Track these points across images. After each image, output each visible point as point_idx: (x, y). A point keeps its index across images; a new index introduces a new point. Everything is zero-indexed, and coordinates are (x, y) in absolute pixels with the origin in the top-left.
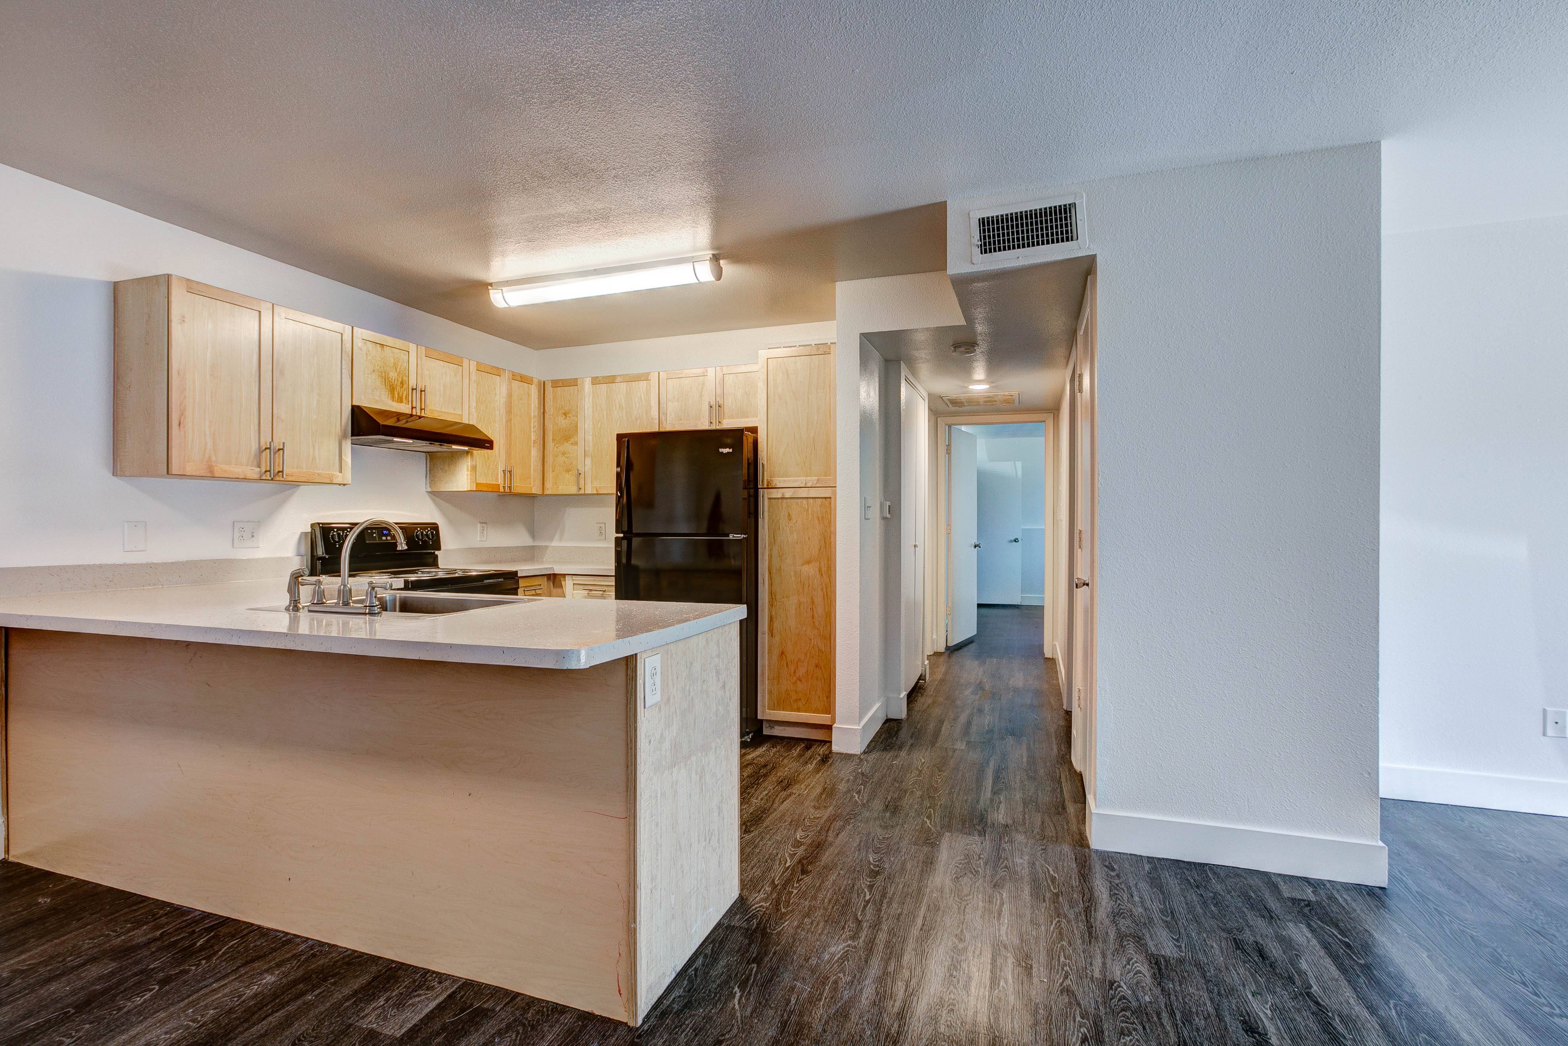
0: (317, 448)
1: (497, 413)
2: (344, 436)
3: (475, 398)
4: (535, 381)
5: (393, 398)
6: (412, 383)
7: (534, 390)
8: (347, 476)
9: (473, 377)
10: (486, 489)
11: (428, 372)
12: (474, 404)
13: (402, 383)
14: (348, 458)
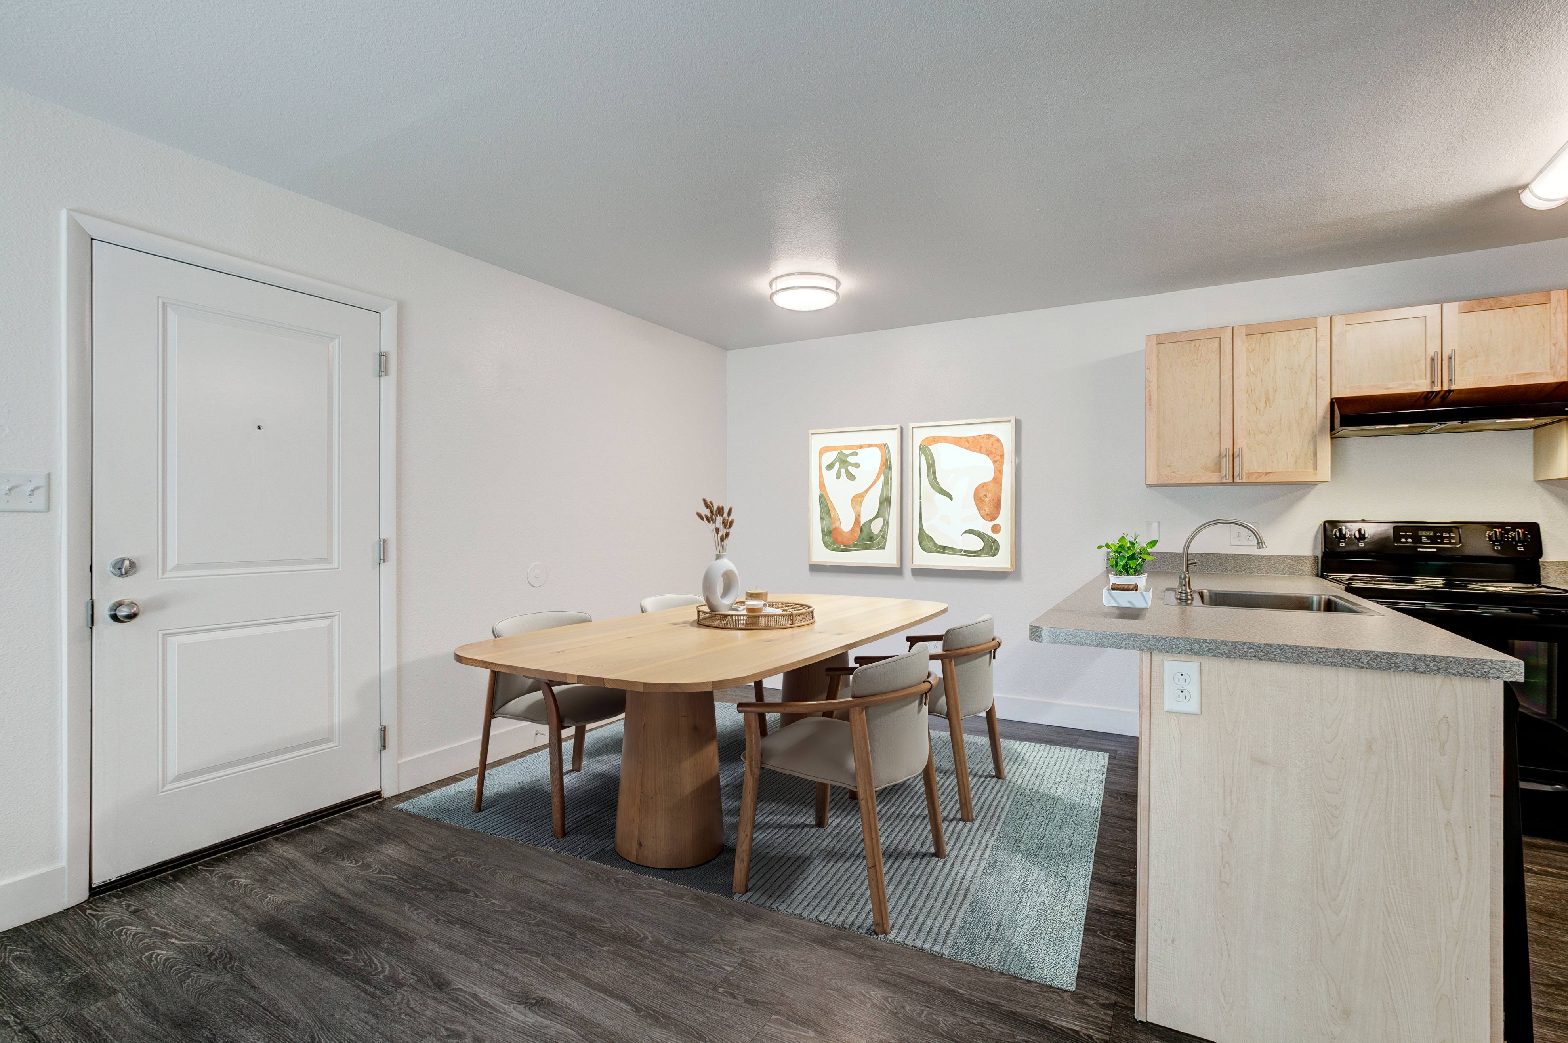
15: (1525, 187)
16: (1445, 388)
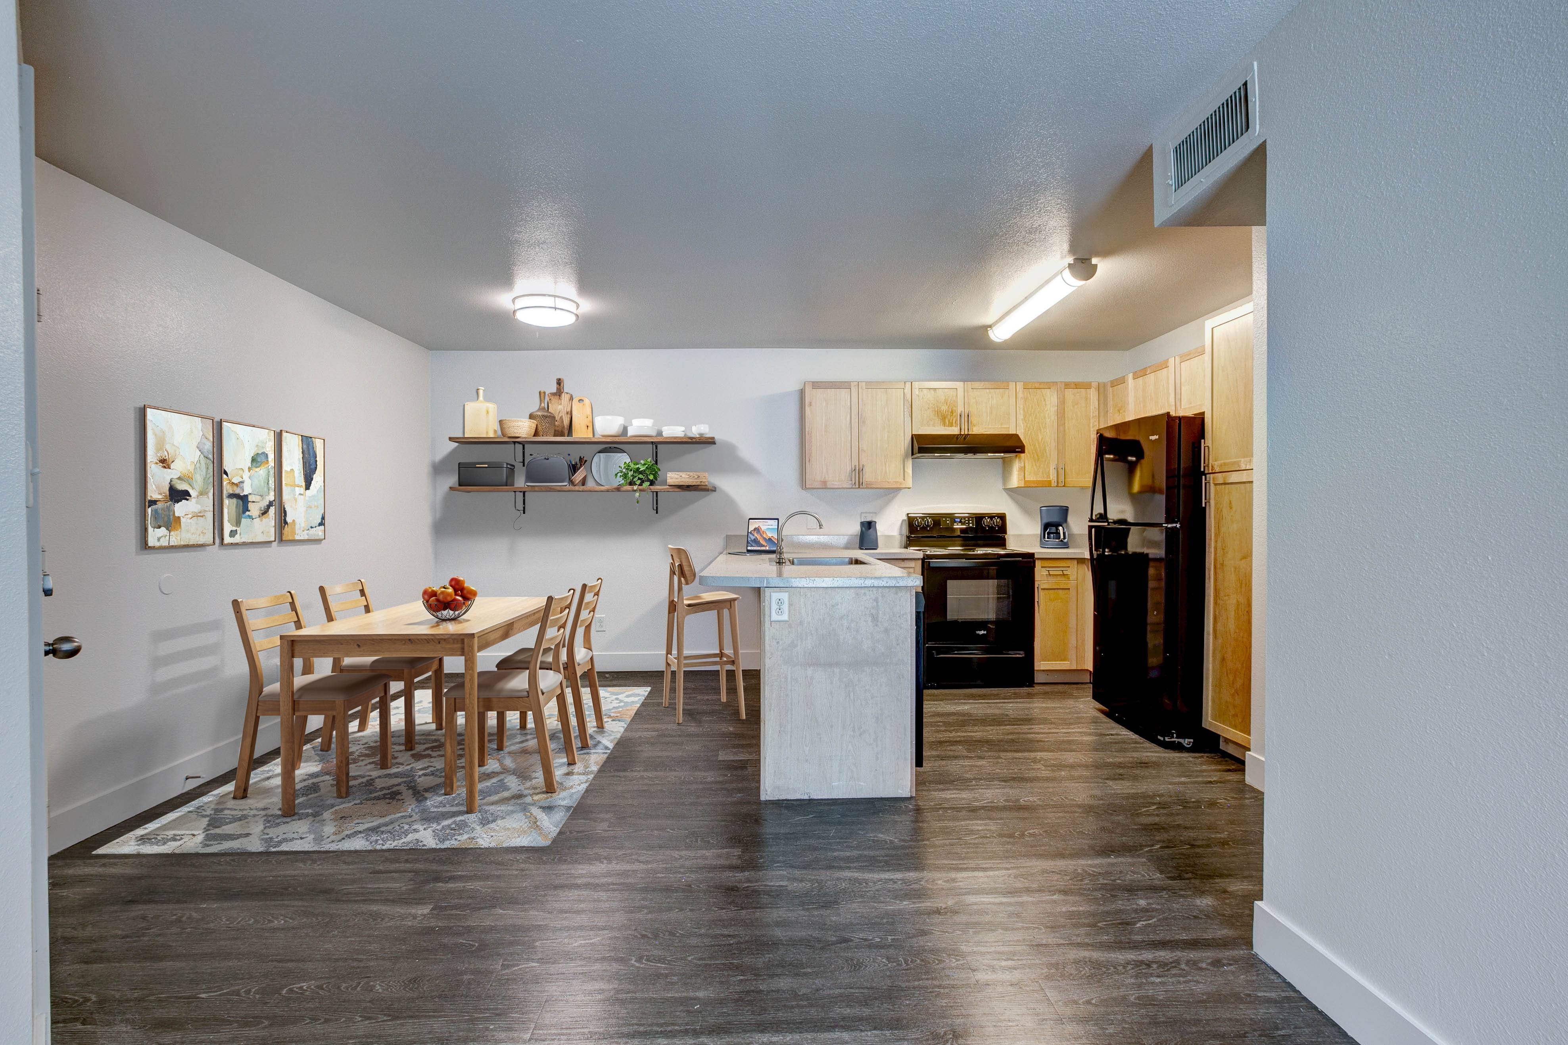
0: (887, 465)
1: (1048, 420)
2: (906, 456)
3: (1022, 412)
4: (1094, 385)
5: (944, 425)
6: (960, 409)
7: (1093, 394)
8: (909, 482)
9: (1020, 395)
10: (1036, 485)
11: (974, 401)
12: (1020, 417)
13: (952, 412)
14: (909, 470)
15: (990, 326)
16: (966, 433)
